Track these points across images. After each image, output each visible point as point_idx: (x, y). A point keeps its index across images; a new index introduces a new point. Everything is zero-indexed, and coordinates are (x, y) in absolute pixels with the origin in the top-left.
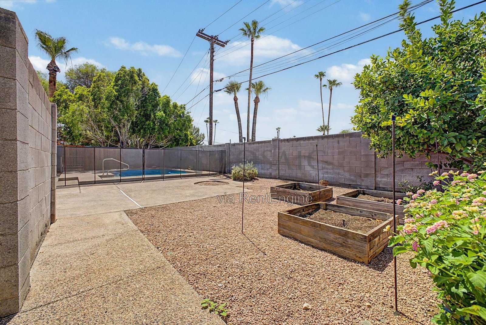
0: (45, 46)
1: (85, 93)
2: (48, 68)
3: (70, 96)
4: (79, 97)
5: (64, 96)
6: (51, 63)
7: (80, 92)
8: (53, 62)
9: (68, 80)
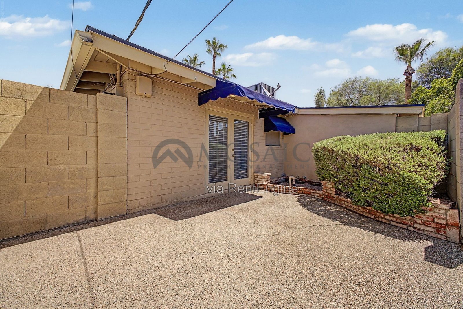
0: (402, 57)
1: (445, 84)
2: (405, 74)
3: (426, 93)
4: (437, 91)
5: (421, 95)
6: (407, 68)
7: (438, 86)
8: (410, 66)
9: (419, 77)
